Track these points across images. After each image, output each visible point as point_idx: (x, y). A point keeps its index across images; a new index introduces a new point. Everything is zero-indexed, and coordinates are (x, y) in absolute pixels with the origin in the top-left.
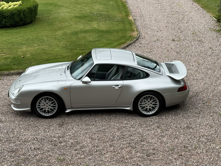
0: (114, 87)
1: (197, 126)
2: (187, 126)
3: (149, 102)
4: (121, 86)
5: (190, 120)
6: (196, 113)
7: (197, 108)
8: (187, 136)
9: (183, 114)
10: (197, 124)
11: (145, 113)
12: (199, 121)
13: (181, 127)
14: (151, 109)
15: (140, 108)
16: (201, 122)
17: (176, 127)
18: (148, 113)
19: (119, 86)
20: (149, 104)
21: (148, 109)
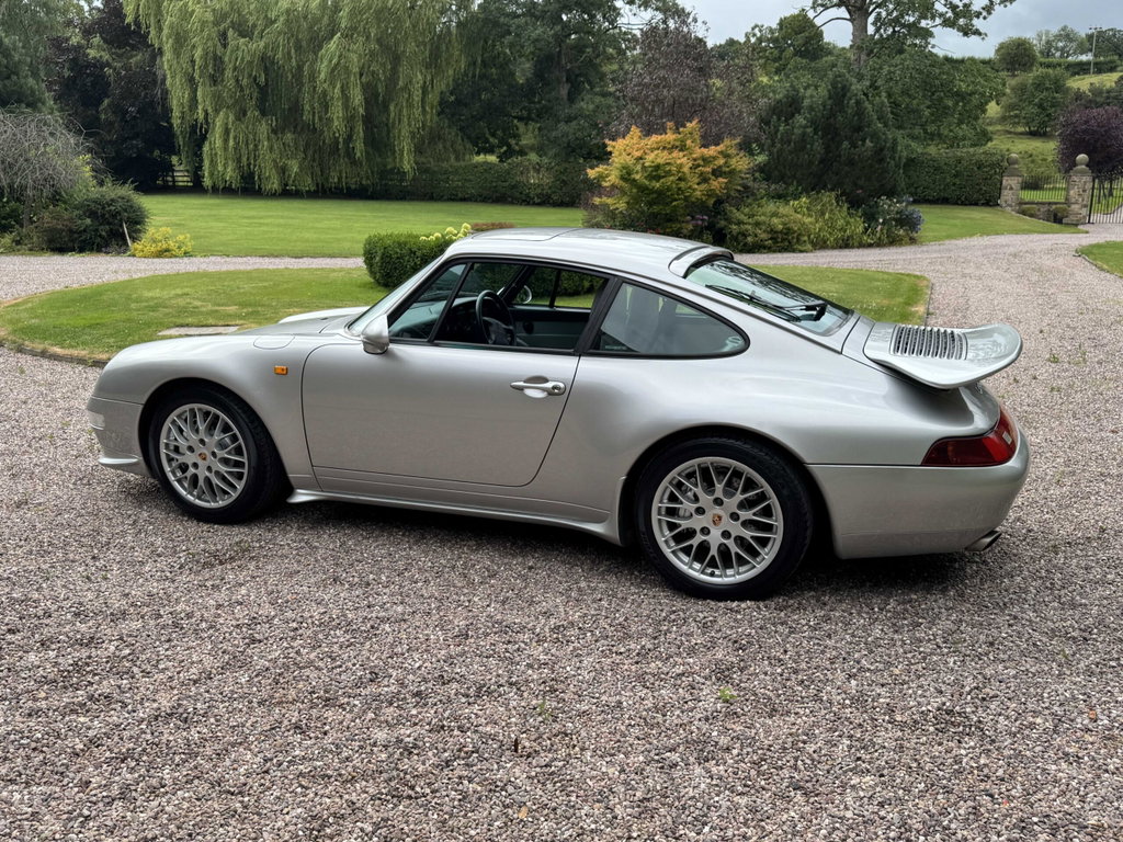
0: (521, 384)
1: (1032, 726)
2: (949, 712)
3: (718, 502)
4: (562, 385)
5: (989, 672)
6: (1053, 633)
7: (1074, 606)
8: (907, 790)
9: (961, 621)
10: (1035, 713)
11: (694, 571)
12: (1064, 689)
13: (891, 710)
14: (734, 549)
15: (663, 537)
16: (1074, 698)
17: (859, 701)
18: (712, 575)
19: (549, 385)
20: (717, 520)
21: (714, 551)
